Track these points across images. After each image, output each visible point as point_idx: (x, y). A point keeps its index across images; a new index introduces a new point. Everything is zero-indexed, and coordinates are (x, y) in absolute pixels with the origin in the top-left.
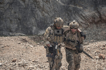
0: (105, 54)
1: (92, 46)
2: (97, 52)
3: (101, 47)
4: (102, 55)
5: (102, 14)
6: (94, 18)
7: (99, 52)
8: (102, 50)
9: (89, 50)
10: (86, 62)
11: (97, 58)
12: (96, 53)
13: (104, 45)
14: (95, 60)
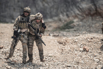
0: (90, 46)
1: (81, 38)
2: (83, 44)
3: (88, 40)
4: (86, 47)
5: (98, 7)
6: (90, 11)
7: (85, 45)
8: (89, 42)
9: (76, 42)
10: (68, 53)
11: (81, 50)
12: (81, 45)
13: (92, 37)
14: (78, 52)
